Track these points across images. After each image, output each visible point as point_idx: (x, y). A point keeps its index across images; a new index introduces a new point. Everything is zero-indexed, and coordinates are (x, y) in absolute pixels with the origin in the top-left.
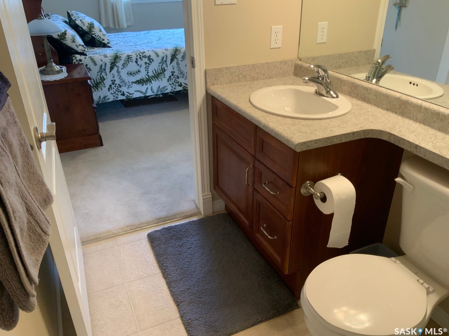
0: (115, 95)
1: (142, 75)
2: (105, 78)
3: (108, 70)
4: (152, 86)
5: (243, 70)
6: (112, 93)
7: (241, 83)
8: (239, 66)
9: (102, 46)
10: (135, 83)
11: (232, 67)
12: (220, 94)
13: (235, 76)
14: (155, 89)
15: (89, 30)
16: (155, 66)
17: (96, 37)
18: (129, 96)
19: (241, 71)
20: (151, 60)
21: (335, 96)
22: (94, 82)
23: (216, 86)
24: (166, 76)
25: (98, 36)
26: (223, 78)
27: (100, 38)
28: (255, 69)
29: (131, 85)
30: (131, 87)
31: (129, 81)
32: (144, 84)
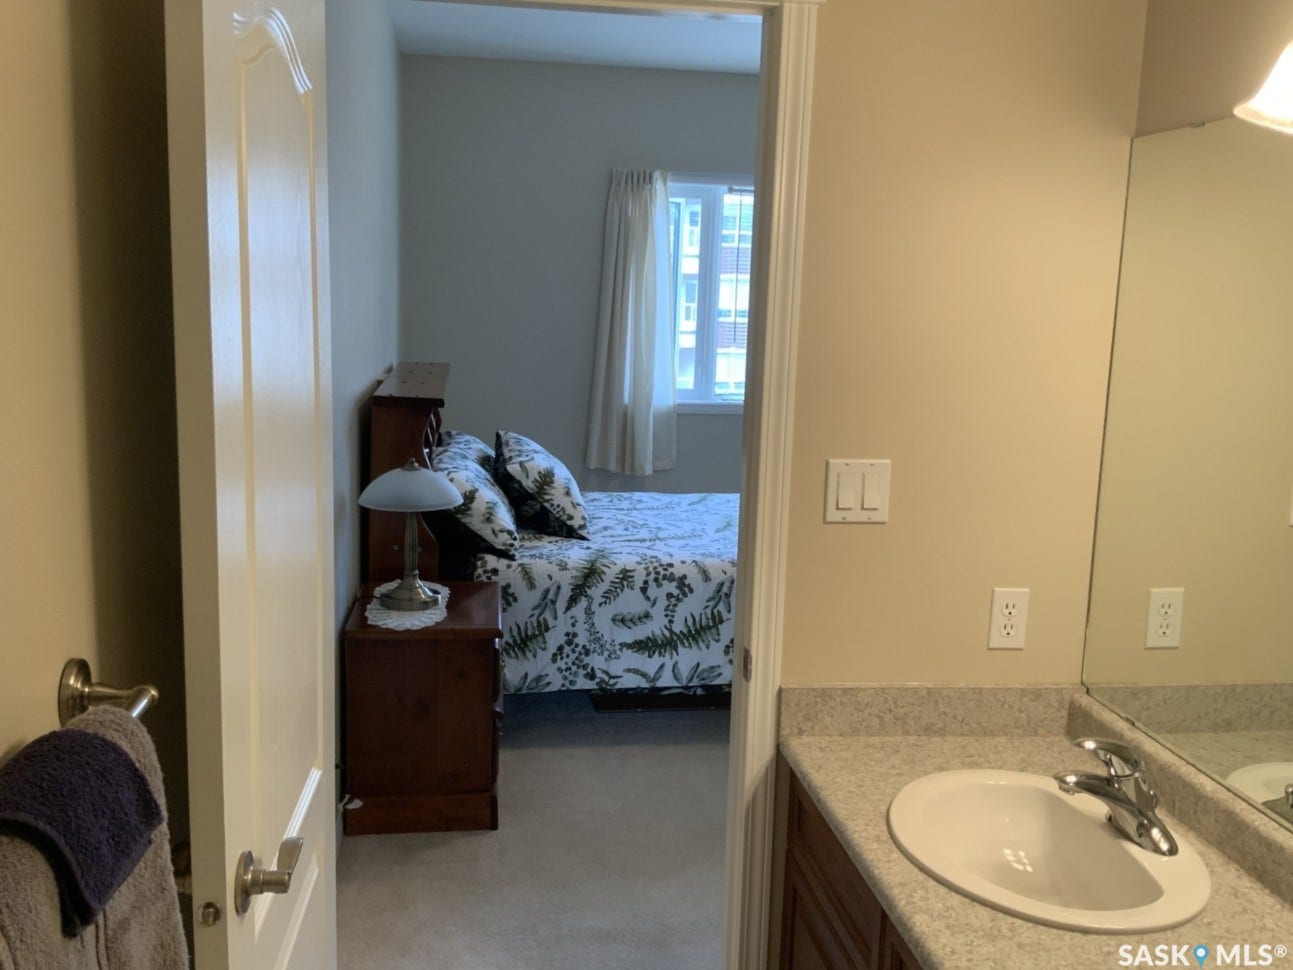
0: (567, 674)
1: (656, 627)
2: (550, 626)
3: (561, 605)
4: (677, 662)
5: (895, 702)
6: (560, 670)
7: (888, 739)
8: (884, 689)
9: (564, 534)
10: (629, 646)
11: (860, 690)
12: (810, 771)
13: (870, 714)
14: (685, 670)
15: (536, 489)
16: (693, 607)
17: (551, 509)
18: (607, 683)
19: (891, 703)
20: (686, 589)
21: (1164, 846)
22: (519, 632)
23: (805, 739)
24: (721, 637)
25: (558, 506)
26: (832, 716)
27: (561, 513)
28: (936, 703)
29: (619, 652)
30: (619, 657)
31: (613, 641)
32: (654, 653)
